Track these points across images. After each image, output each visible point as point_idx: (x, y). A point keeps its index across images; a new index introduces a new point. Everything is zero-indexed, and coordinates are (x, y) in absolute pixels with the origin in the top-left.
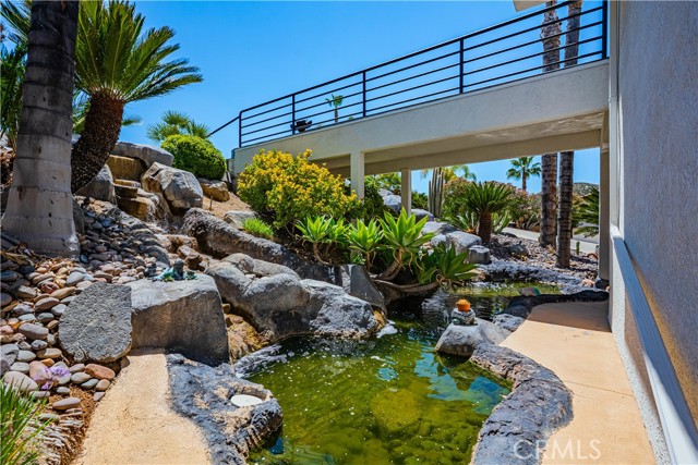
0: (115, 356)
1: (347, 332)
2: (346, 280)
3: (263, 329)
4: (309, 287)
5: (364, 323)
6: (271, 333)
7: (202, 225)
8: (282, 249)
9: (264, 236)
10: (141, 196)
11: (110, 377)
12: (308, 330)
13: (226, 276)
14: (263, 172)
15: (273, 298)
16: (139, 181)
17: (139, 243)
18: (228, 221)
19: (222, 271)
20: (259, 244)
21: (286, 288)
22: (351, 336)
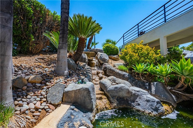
0: (56, 104)
1: (147, 111)
2: (153, 89)
3: (112, 103)
4: (132, 90)
5: (156, 109)
6: (115, 104)
7: (105, 68)
8: (128, 75)
9: (124, 71)
10: (94, 61)
11: (53, 109)
12: (131, 106)
13: (104, 83)
14: (126, 50)
15: (117, 92)
16: (95, 57)
17: (85, 73)
18: (114, 66)
19: (103, 82)
20: (121, 73)
21: (122, 89)
22: (149, 114)
